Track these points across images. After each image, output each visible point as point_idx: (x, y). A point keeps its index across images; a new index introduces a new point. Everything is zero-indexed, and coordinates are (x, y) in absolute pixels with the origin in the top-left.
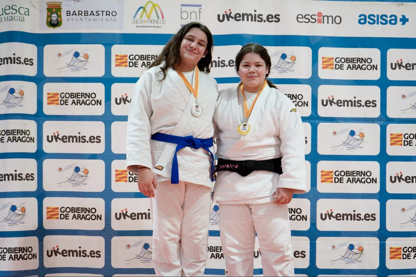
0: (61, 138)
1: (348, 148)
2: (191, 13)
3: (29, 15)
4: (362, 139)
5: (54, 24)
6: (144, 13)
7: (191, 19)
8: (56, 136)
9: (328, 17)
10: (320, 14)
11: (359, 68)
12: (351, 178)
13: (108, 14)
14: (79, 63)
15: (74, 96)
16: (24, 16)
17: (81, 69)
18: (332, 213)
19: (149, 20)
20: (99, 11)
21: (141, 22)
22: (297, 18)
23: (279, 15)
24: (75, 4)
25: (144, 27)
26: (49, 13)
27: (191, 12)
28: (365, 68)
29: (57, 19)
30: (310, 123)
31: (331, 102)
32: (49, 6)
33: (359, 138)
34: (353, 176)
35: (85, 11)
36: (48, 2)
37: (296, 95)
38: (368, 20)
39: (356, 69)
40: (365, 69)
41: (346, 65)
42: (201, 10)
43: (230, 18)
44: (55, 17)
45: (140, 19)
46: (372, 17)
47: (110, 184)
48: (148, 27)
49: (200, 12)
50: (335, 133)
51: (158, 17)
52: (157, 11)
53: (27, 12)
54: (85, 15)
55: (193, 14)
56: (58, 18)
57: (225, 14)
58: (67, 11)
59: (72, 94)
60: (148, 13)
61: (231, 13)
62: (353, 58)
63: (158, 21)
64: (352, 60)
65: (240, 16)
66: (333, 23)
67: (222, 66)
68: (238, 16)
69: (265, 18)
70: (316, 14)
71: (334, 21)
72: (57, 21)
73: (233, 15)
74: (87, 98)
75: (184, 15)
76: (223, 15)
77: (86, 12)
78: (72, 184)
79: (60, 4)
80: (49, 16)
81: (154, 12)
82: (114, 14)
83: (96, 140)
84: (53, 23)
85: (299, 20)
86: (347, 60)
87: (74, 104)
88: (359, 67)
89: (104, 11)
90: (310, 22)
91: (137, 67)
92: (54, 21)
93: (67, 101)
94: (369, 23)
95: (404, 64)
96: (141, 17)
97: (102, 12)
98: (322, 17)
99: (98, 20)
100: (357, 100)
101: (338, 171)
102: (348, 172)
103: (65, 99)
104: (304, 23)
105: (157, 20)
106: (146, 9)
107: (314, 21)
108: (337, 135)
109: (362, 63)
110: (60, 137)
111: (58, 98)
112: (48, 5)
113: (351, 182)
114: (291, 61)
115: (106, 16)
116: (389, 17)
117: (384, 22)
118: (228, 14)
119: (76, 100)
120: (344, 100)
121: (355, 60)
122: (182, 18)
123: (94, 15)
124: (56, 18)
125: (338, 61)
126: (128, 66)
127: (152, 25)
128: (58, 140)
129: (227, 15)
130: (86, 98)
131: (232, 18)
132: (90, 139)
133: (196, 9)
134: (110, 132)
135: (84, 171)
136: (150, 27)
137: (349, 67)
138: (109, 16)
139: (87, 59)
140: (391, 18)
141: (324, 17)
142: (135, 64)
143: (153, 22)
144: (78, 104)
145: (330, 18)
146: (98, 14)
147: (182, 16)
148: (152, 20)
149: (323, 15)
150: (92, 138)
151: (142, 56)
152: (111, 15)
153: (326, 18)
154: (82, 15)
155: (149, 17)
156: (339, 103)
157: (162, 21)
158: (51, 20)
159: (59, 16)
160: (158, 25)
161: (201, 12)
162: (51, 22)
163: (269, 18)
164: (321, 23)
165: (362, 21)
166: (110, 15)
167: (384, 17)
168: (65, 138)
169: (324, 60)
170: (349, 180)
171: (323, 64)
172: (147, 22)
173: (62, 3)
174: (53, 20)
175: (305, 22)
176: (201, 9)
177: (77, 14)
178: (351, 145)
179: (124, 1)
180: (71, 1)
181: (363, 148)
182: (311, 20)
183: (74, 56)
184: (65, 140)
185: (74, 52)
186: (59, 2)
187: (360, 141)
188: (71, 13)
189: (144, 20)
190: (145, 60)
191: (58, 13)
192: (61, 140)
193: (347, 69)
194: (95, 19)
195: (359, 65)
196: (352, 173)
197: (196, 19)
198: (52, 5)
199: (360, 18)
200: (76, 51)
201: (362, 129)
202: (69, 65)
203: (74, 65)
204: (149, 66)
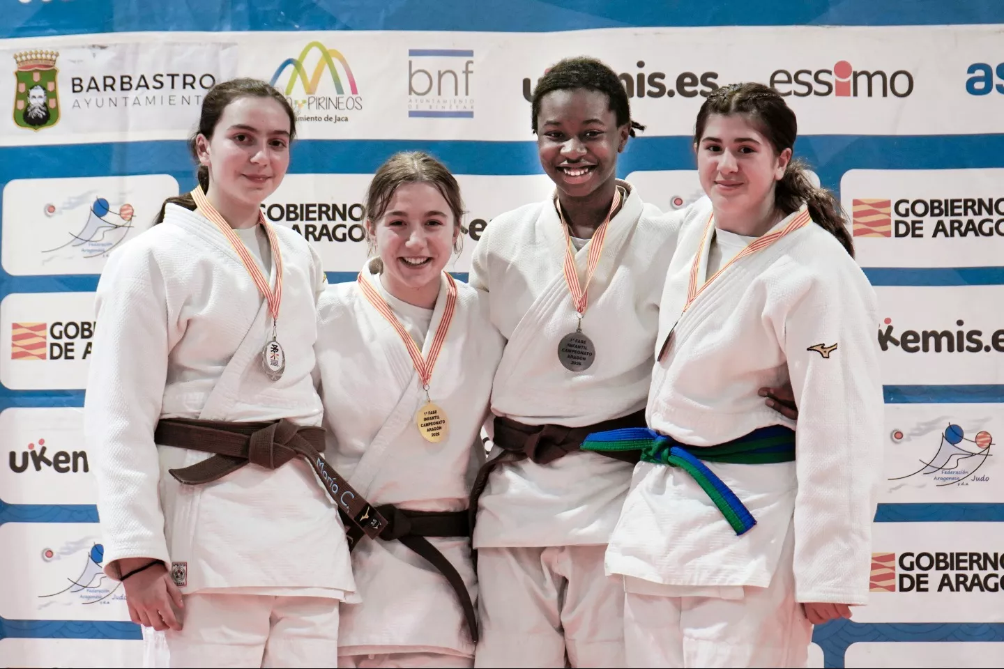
0: (51, 459)
1: (940, 482)
2: (440, 75)
4: (985, 452)
5: (37, 117)
6: (299, 80)
7: (439, 94)
8: (38, 453)
9: (870, 77)
10: (842, 68)
11: (971, 230)
12: (952, 574)
13: (188, 84)
14: (105, 234)
19: (312, 100)
20: (162, 76)
22: (773, 81)
23: (715, 76)
24: (94, 55)
26: (20, 85)
27: (442, 72)
28: (991, 229)
29: (45, 105)
31: (885, 339)
32: (22, 65)
33: (977, 450)
34: (959, 568)
36: (18, 54)
38: (997, 80)
39: (963, 235)
40: (991, 234)
41: (929, 223)
42: (471, 67)
44: (40, 97)
48: (308, 119)
49: (467, 72)
50: (898, 435)
51: (340, 90)
52: (338, 73)
54: (122, 89)
55: (448, 80)
56: (48, 100)
58: (73, 79)
59: (86, 326)
60: (310, 76)
62: (953, 201)
63: (338, 102)
64: (949, 207)
66: (885, 94)
69: (670, 84)
70: (832, 69)
71: (889, 85)
72: (44, 108)
77: (126, 80)
78: (81, 597)
79: (54, 57)
80: (20, 96)
81: (327, 76)
84: (32, 115)
85: (779, 87)
86: (933, 207)
88: (971, 227)
89: (178, 75)
90: (813, 92)
92: (36, 111)
93: (69, 347)
94: (1000, 89)
96: (289, 91)
97: (170, 78)
98: (851, 78)
99: (158, 100)
100: (966, 329)
101: (912, 555)
102: (942, 558)
103: (65, 340)
104: (793, 96)
105: (337, 99)
106: (305, 65)
107: (824, 89)
108: (905, 442)
109: (980, 213)
110: (49, 455)
111: (43, 340)
112: (17, 62)
113: (952, 590)
115: (184, 88)
120: (925, 333)
121: (960, 207)
122: (411, 90)
124: (42, 101)
125: (903, 212)
127: (322, 113)
128: (42, 464)
133: (458, 63)
136: (316, 119)
137: (940, 228)
138: (193, 88)
139: (131, 219)
141: (856, 75)
143: (324, 105)
145: (877, 80)
146: (158, 85)
147: (413, 86)
148: (321, 101)
151: (292, 209)
152: (197, 85)
153: (863, 80)
156: (909, 342)
157: (350, 101)
158: (28, 105)
159: (52, 95)
160: (340, 114)
161: (472, 72)
162: (26, 114)
163: (686, 85)
164: (849, 95)
165: (979, 85)
166: (194, 85)
168: (62, 458)
169: (860, 208)
170: (945, 582)
171: (856, 221)
172: (306, 105)
173: (57, 55)
174: (32, 107)
175: (797, 94)
176: (472, 62)
177: (101, 86)
178: (949, 471)
179: (236, 44)
180: (83, 47)
181: (987, 479)
182: (817, 87)
183: (92, 213)
184: (63, 466)
185: (94, 200)
186: (49, 51)
187: (980, 459)
188: (85, 85)
189: (296, 99)
190: (299, 218)
191: (46, 85)
192: (52, 466)
193: (935, 235)
194: (150, 98)
195: (971, 222)
196: (955, 560)
197: (456, 94)
198: (31, 63)
199: (971, 75)
200: (99, 198)
201: (985, 420)
202: (79, 239)
203: (92, 240)
204: (311, 236)
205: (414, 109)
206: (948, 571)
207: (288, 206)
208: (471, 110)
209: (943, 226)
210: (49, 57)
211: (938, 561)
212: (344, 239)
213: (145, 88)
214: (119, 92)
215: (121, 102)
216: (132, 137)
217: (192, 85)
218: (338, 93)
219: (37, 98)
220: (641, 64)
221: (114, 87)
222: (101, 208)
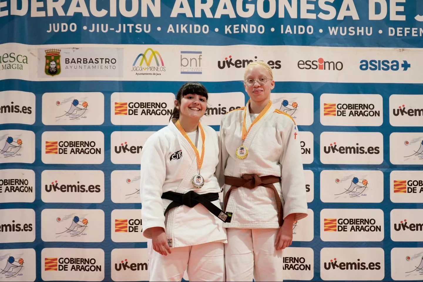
1: (351, 196)
2: (191, 60)
3: (27, 63)
4: (365, 186)
5: (53, 71)
6: (144, 60)
7: (191, 66)
8: (55, 185)
9: (329, 63)
10: (321, 60)
11: (361, 114)
12: (355, 226)
14: (78, 112)
15: (73, 145)
16: (22, 64)
17: (80, 118)
18: (336, 262)
19: (149, 68)
20: (98, 59)
21: (141, 69)
22: (299, 64)
23: (280, 62)
24: (74, 51)
25: (143, 74)
26: (47, 60)
28: (367, 114)
29: (56, 67)
30: (313, 171)
31: (334, 149)
32: (47, 54)
33: (363, 185)
34: (357, 224)
35: (84, 59)
36: (46, 50)
38: (369, 66)
39: (359, 116)
40: (367, 116)
41: (348, 111)
42: (201, 57)
43: (231, 65)
44: (54, 65)
45: (139, 66)
46: (373, 63)
47: (110, 234)
48: (147, 74)
49: (200, 59)
50: (338, 180)
51: (158, 65)
52: (157, 58)
53: (26, 60)
54: (84, 63)
55: (194, 61)
56: (56, 66)
57: (225, 60)
58: (66, 59)
59: (71, 143)
60: (148, 60)
61: (231, 60)
63: (157, 69)
64: (354, 106)
65: (240, 63)
66: (334, 69)
68: (238, 62)
71: (335, 67)
72: (56, 69)
73: (233, 62)
74: (87, 147)
75: (185, 62)
76: (224, 62)
78: (70, 234)
79: (59, 51)
80: (48, 64)
81: (154, 59)
82: (113, 61)
83: (95, 189)
84: (51, 71)
85: (300, 65)
86: (349, 106)
87: (72, 153)
89: (103, 59)
90: (311, 68)
91: (137, 114)
92: (53, 69)
93: (65, 150)
94: (371, 68)
95: (406, 110)
96: (141, 65)
97: (101, 60)
98: (323, 64)
99: (97, 67)
100: (359, 146)
101: (342, 219)
103: (64, 147)
104: (305, 69)
105: (157, 67)
106: (146, 56)
107: (315, 67)
108: (340, 183)
109: (364, 109)
110: (59, 186)
111: (56, 147)
112: (46, 53)
113: (355, 231)
114: (292, 108)
115: (106, 63)
116: (390, 62)
117: (385, 68)
118: (229, 60)
119: (74, 148)
120: (346, 147)
121: (358, 107)
122: (182, 65)
123: (93, 63)
124: (54, 66)
125: (340, 108)
126: (128, 114)
127: (152, 72)
128: (57, 189)
129: (227, 61)
130: (85, 146)
131: (233, 65)
132: (89, 188)
133: (197, 56)
134: (110, 181)
135: (83, 221)
136: (150, 74)
137: (351, 113)
138: (109, 63)
139: (87, 107)
140: (392, 64)
141: (325, 63)
142: (135, 112)
143: (153, 69)
144: (77, 152)
145: (332, 64)
146: (97, 62)
147: (182, 63)
148: (152, 68)
149: (324, 61)
150: (91, 187)
151: (142, 104)
152: (110, 62)
153: (327, 64)
154: (81, 63)
155: (148, 65)
156: (341, 150)
157: (162, 68)
158: (50, 67)
159: (58, 64)
160: (158, 73)
161: (201, 59)
162: (49, 70)
163: (270, 65)
164: (323, 69)
165: (364, 67)
166: (109, 62)
167: (386, 63)
168: (63, 187)
169: (326, 106)
170: (352, 228)
171: (324, 111)
172: (147, 69)
173: (60, 51)
175: (306, 68)
176: (201, 55)
177: (76, 62)
178: (354, 192)
179: (123, 48)
180: (70, 48)
181: (366, 195)
182: (313, 66)
183: (73, 105)
184: (63, 190)
185: (73, 100)
186: (57, 49)
187: (364, 188)
188: (70, 61)
189: (144, 67)
190: (145, 108)
191: (56, 61)
192: (60, 190)
193: (349, 115)
194: (94, 66)
195: (361, 111)
196: (356, 221)
197: (196, 66)
198: (51, 53)
199: (361, 64)
200: (75, 99)
201: (366, 176)
202: (68, 113)
203: (73, 113)
204: (149, 113)
205: (182, 71)
206: (353, 225)
208: (201, 72)
209: (352, 112)
210: (57, 51)
211: (350, 221)
212: (160, 114)
213: (92, 63)
217: (108, 62)
218: (157, 66)
219: (53, 65)
220: (256, 58)
221: (81, 62)
222: (76, 103)
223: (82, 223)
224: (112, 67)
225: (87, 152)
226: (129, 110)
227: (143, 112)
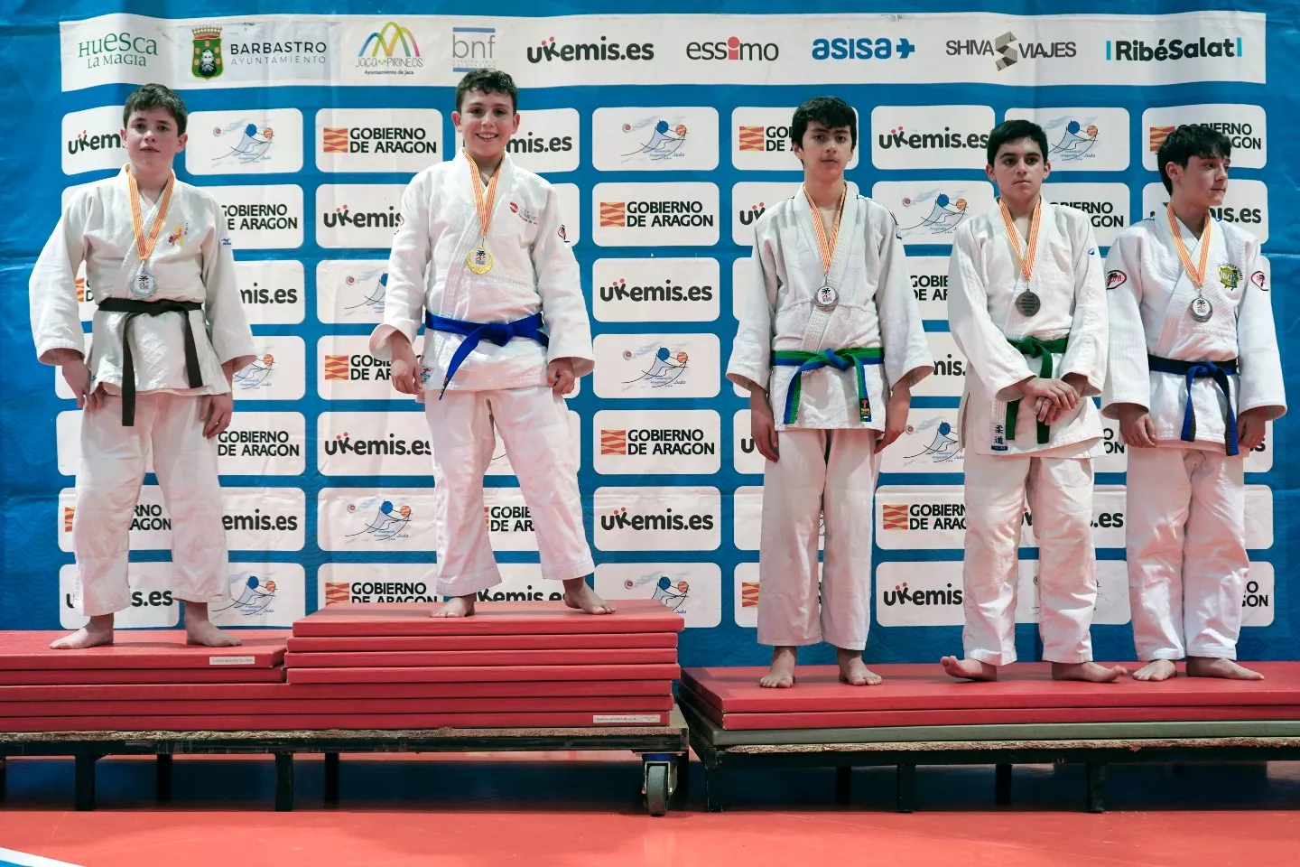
2: (474, 45)
3: (155, 54)
5: (208, 71)
6: (381, 47)
7: (473, 56)
9: (751, 47)
10: (733, 42)
13: (308, 49)
14: (255, 147)
15: (245, 211)
16: (146, 55)
17: (259, 159)
19: (390, 60)
20: (291, 43)
21: (374, 63)
22: (688, 50)
23: (651, 46)
24: (246, 29)
25: (380, 73)
26: (197, 49)
27: (475, 43)
29: (213, 62)
30: (718, 259)
32: (197, 36)
36: (194, 29)
37: (688, 203)
38: (832, 50)
41: (788, 141)
42: (493, 40)
43: (552, 56)
44: (210, 57)
45: (372, 58)
46: (840, 44)
47: (316, 383)
48: (388, 73)
49: (491, 43)
51: (408, 54)
52: (407, 41)
53: (153, 48)
54: (265, 52)
55: (479, 47)
56: (215, 59)
57: (542, 46)
58: (232, 46)
59: (242, 208)
60: (388, 46)
61: (554, 45)
63: (407, 62)
65: (572, 52)
66: (760, 59)
67: (536, 150)
68: (567, 50)
69: (622, 51)
71: (763, 53)
72: (212, 65)
73: (558, 49)
74: (271, 215)
75: (461, 49)
76: (539, 50)
77: (267, 46)
78: (241, 384)
79: (218, 31)
80: (197, 56)
81: (399, 44)
83: (287, 297)
84: (205, 69)
85: (692, 54)
87: (245, 228)
89: (301, 43)
90: (714, 57)
91: (367, 152)
92: (207, 66)
93: (231, 222)
94: (834, 55)
95: (906, 137)
96: (374, 54)
97: (296, 45)
98: (739, 48)
99: (288, 59)
103: (228, 217)
104: (701, 59)
105: (406, 60)
106: (385, 37)
107: (722, 55)
112: (194, 34)
114: (677, 137)
115: (306, 51)
116: (874, 42)
117: (864, 53)
118: (549, 46)
119: (249, 218)
122: (455, 54)
124: (211, 60)
125: (772, 135)
126: (349, 150)
127: (397, 69)
129: (546, 48)
130: (268, 215)
131: (557, 55)
132: (277, 296)
133: (485, 37)
135: (265, 357)
136: (394, 73)
139: (271, 138)
140: (878, 46)
141: (742, 46)
142: (363, 147)
143: (397, 63)
144: (254, 226)
145: (756, 50)
146: (288, 49)
147: (456, 51)
148: (396, 60)
149: (740, 42)
150: (280, 293)
151: (377, 131)
152: (314, 49)
153: (746, 49)
157: (415, 61)
158: (202, 63)
159: (217, 56)
160: (409, 69)
161: (494, 42)
162: (200, 68)
163: (632, 52)
164: (737, 59)
165: (821, 53)
166: (312, 50)
167: (865, 44)
169: (744, 132)
171: (741, 141)
172: (386, 64)
173: (221, 29)
174: (205, 64)
175: (703, 58)
176: (494, 36)
177: (250, 50)
179: (339, 23)
180: (238, 24)
182: (717, 54)
183: (246, 134)
185: (247, 125)
186: (216, 27)
188: (240, 49)
189: (379, 59)
190: (382, 138)
191: (214, 49)
193: (792, 150)
194: (283, 58)
197: (484, 56)
198: (204, 35)
199: (816, 47)
200: (250, 123)
202: (237, 151)
203: (246, 151)
204: (389, 149)
205: (456, 66)
207: (375, 129)
210: (215, 31)
212: (411, 151)
213: (280, 52)
214: (261, 55)
215: (264, 61)
216: (271, 84)
217: (310, 49)
218: (407, 56)
219: (208, 58)
220: (604, 38)
221: (259, 50)
222: (251, 130)
223: (263, 363)
224: (317, 59)
225: (271, 225)
226: (352, 143)
227: (379, 146)
